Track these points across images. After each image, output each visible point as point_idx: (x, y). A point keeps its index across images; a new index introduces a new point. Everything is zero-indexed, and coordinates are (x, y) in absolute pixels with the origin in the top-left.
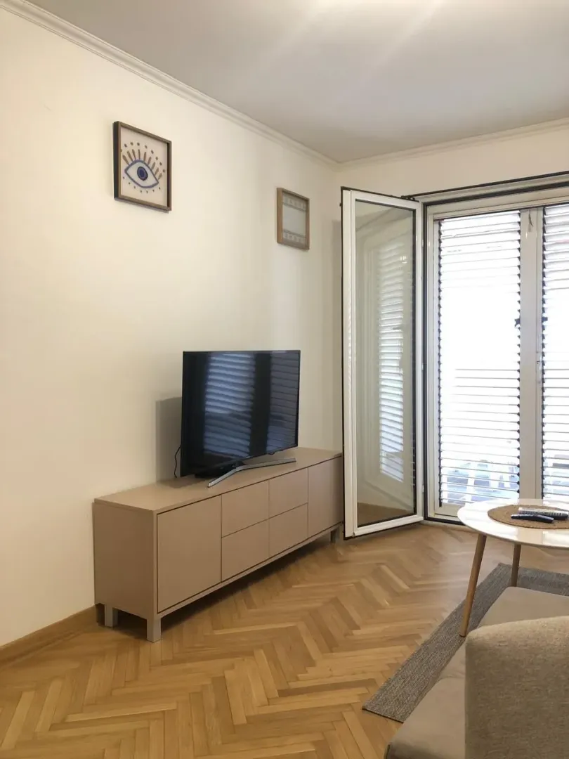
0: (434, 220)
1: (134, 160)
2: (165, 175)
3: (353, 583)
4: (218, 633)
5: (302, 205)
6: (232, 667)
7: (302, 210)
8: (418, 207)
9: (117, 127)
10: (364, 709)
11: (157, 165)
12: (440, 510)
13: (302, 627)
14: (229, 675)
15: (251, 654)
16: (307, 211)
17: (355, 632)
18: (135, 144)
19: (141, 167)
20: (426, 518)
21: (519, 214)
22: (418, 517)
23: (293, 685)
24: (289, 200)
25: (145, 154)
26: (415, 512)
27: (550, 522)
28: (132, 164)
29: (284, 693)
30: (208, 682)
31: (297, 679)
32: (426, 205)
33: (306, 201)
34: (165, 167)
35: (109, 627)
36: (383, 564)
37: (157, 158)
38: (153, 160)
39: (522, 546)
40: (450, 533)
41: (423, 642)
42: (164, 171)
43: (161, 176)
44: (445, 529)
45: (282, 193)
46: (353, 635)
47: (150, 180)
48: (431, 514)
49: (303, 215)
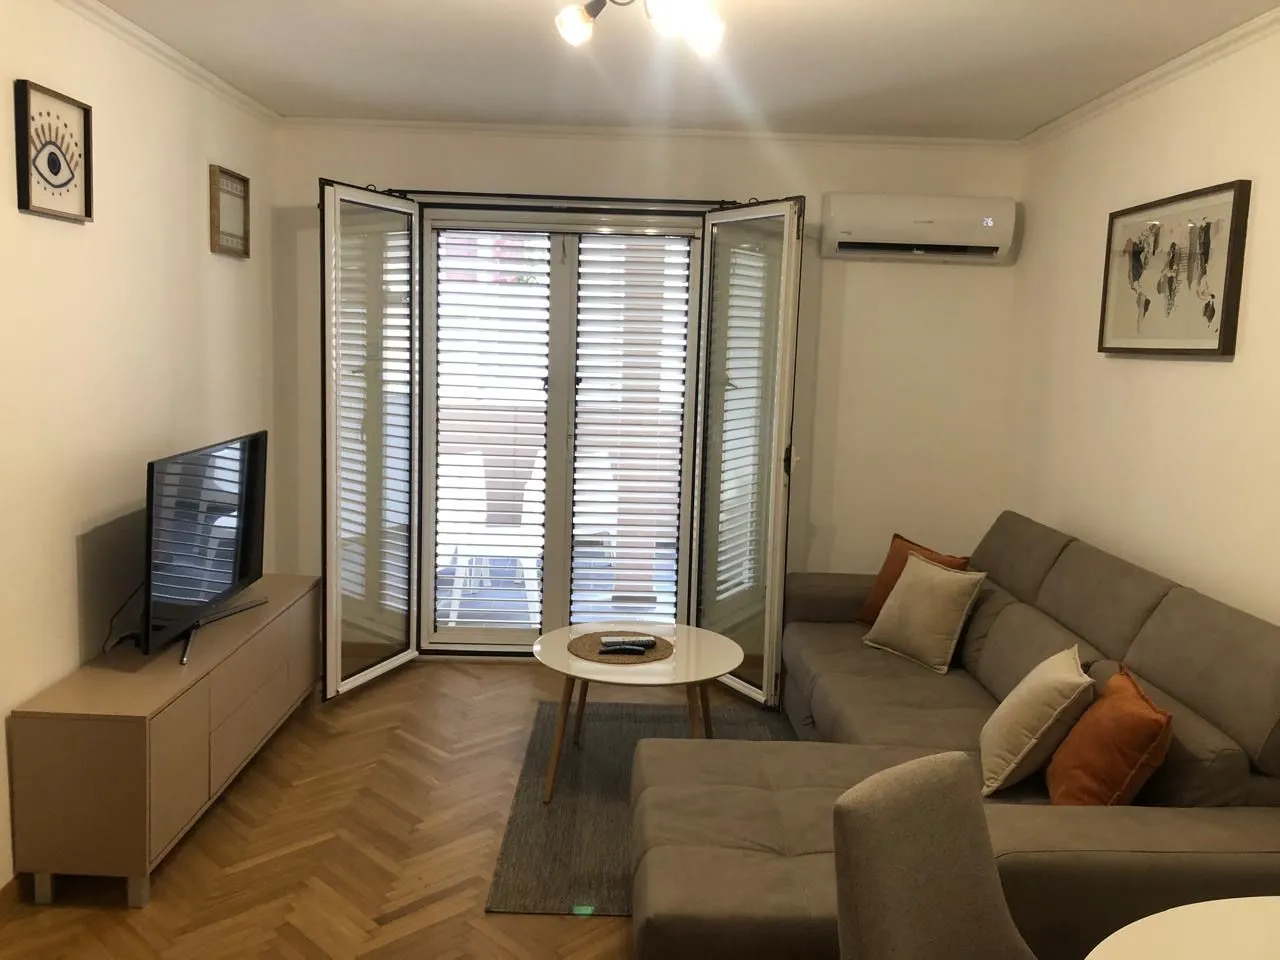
0: (433, 229)
1: (44, 142)
2: (82, 161)
3: (375, 762)
4: (229, 870)
5: (238, 187)
6: (290, 909)
7: (240, 197)
8: (414, 210)
9: (22, 89)
10: (488, 911)
11: (73, 148)
12: (437, 638)
13: (345, 834)
14: (294, 919)
15: (302, 885)
16: (246, 198)
17: (420, 826)
18: (45, 114)
19: (52, 153)
20: (422, 652)
21: (549, 237)
22: (411, 654)
23: (388, 908)
24: (229, 183)
25: (57, 129)
26: (406, 647)
27: (641, 653)
28: (41, 150)
29: (382, 921)
30: (272, 935)
31: (388, 901)
32: (423, 206)
33: (245, 181)
34: (81, 149)
35: (45, 905)
36: (397, 728)
37: (71, 136)
38: (67, 139)
39: (590, 684)
40: (458, 670)
41: (507, 820)
42: (80, 156)
43: (77, 164)
44: (446, 663)
45: (218, 173)
46: (418, 830)
47: (64, 174)
48: (425, 646)
49: (239, 202)
